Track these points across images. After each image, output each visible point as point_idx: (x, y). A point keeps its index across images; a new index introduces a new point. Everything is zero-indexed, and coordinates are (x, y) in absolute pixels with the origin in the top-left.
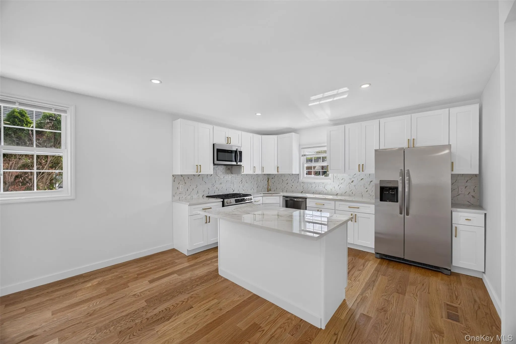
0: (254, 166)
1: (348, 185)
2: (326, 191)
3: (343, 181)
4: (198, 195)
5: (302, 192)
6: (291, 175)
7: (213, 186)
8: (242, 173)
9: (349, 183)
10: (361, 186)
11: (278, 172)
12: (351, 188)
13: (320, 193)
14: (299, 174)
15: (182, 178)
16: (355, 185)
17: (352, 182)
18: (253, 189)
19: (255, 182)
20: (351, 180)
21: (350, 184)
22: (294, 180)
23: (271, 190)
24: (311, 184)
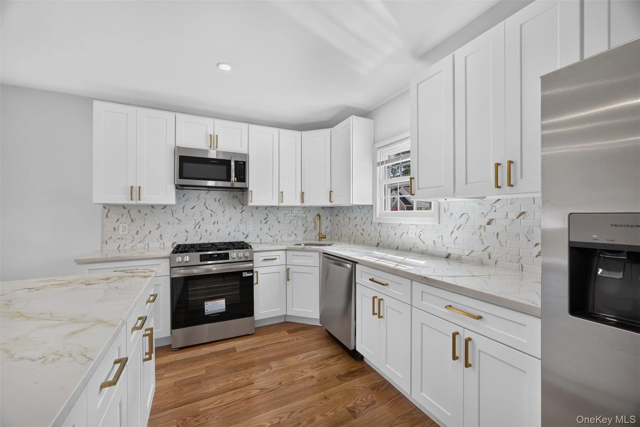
0: (281, 191)
1: (478, 233)
2: (422, 247)
3: (463, 220)
4: (162, 241)
5: (379, 243)
6: (361, 208)
7: (197, 226)
8: (250, 204)
9: (481, 226)
10: (518, 235)
11: (330, 201)
12: (485, 241)
13: (411, 249)
14: (372, 206)
15: (125, 211)
16: (498, 234)
17: (489, 223)
18: (295, 235)
19: (300, 222)
20: (485, 217)
21: (483, 229)
22: (365, 218)
23: (325, 238)
24: (394, 228)
